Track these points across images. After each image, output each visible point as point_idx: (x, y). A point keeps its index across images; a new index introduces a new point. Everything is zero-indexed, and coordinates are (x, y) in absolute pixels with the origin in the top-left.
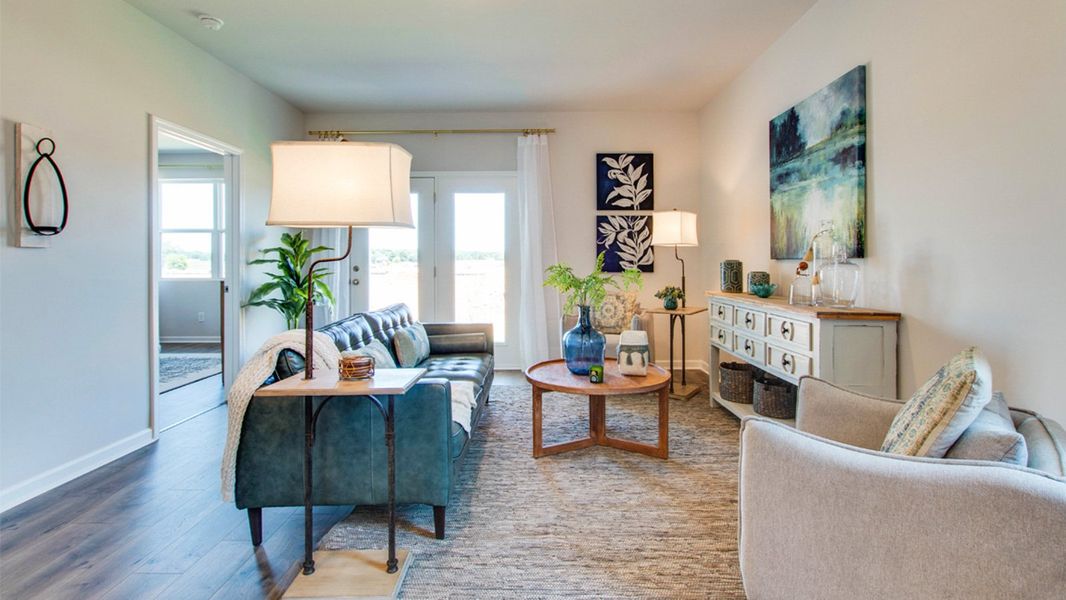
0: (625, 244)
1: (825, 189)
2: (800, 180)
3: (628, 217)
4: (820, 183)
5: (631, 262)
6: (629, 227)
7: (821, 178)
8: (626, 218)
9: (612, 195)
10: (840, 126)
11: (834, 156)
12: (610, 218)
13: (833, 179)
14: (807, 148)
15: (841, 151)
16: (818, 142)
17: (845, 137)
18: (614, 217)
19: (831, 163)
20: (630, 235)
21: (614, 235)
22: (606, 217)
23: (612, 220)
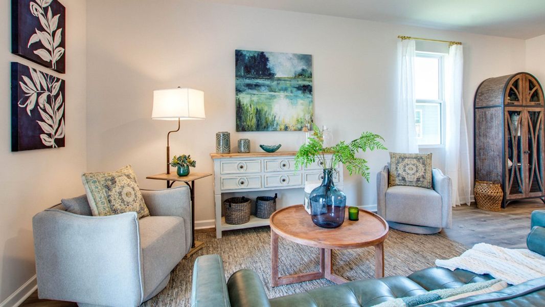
0: (45, 111)
1: (292, 100)
2: (270, 91)
3: (47, 75)
4: (286, 96)
5: (50, 135)
6: (48, 90)
7: (289, 94)
8: (45, 76)
9: (33, 39)
10: (301, 75)
11: (297, 86)
12: (31, 71)
13: (296, 96)
14: (275, 77)
15: (302, 85)
16: (286, 76)
17: (304, 80)
18: (35, 70)
19: (295, 89)
20: (49, 100)
21: (35, 95)
22: (27, 68)
23: (33, 74)
